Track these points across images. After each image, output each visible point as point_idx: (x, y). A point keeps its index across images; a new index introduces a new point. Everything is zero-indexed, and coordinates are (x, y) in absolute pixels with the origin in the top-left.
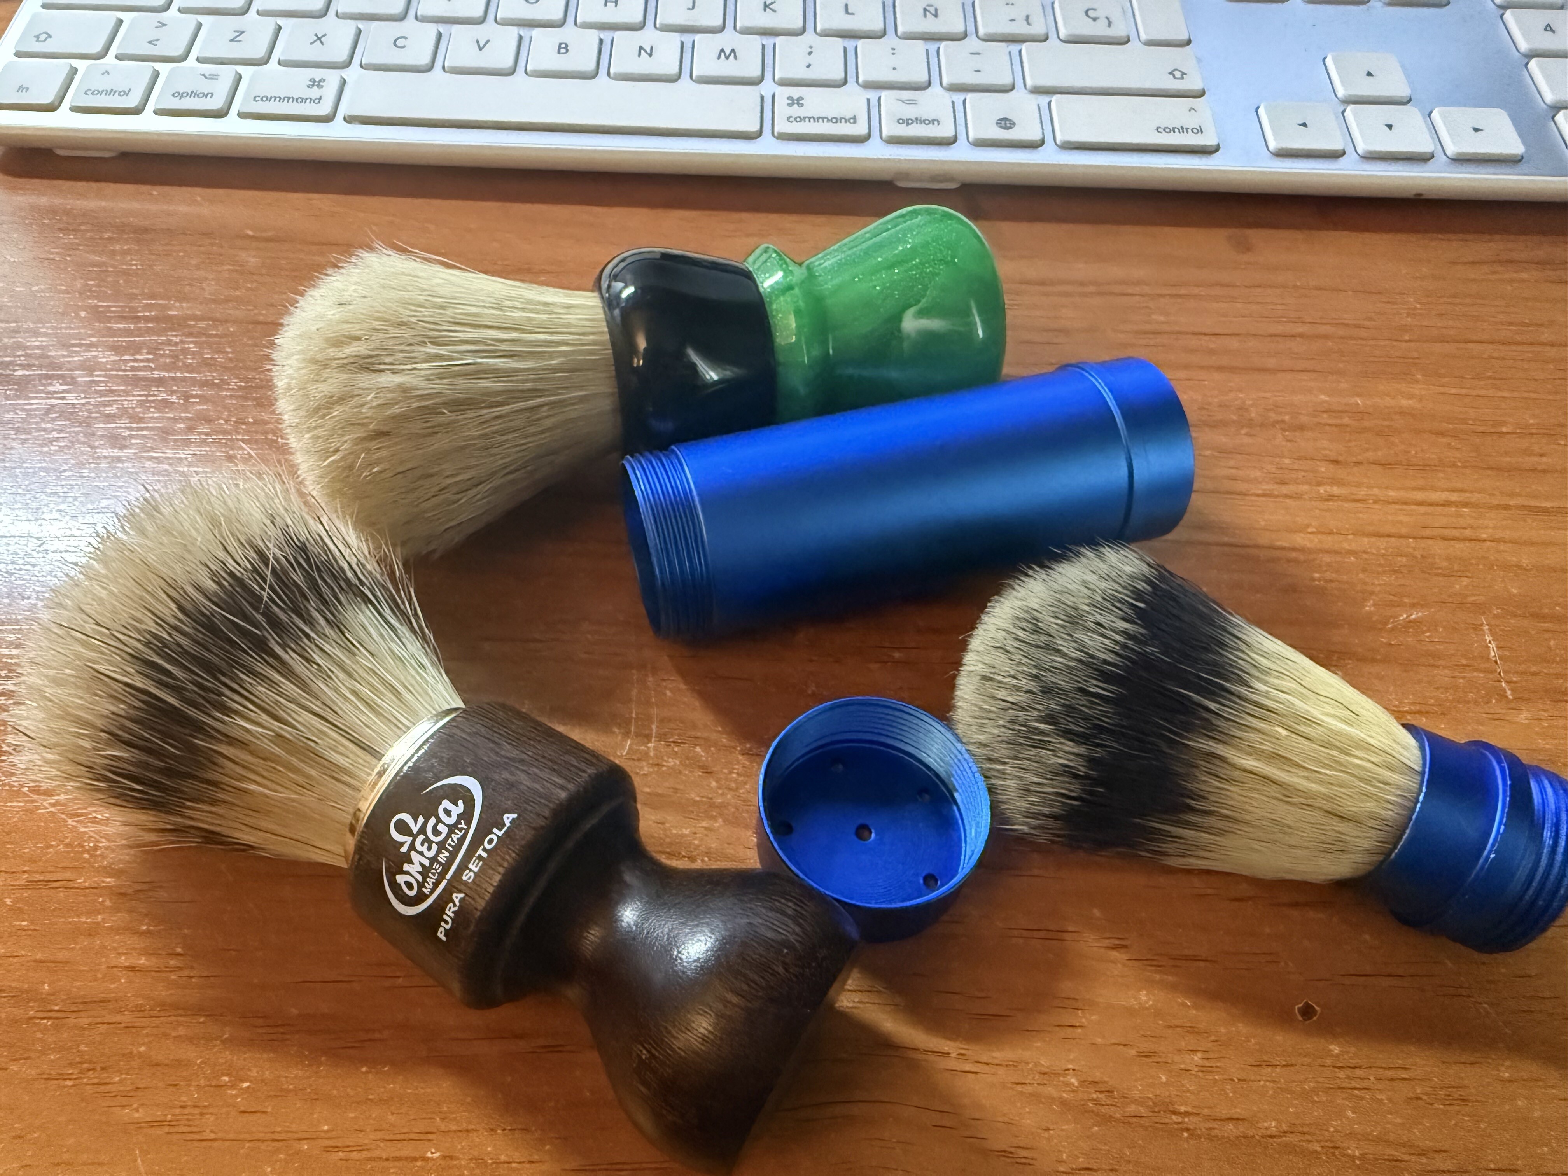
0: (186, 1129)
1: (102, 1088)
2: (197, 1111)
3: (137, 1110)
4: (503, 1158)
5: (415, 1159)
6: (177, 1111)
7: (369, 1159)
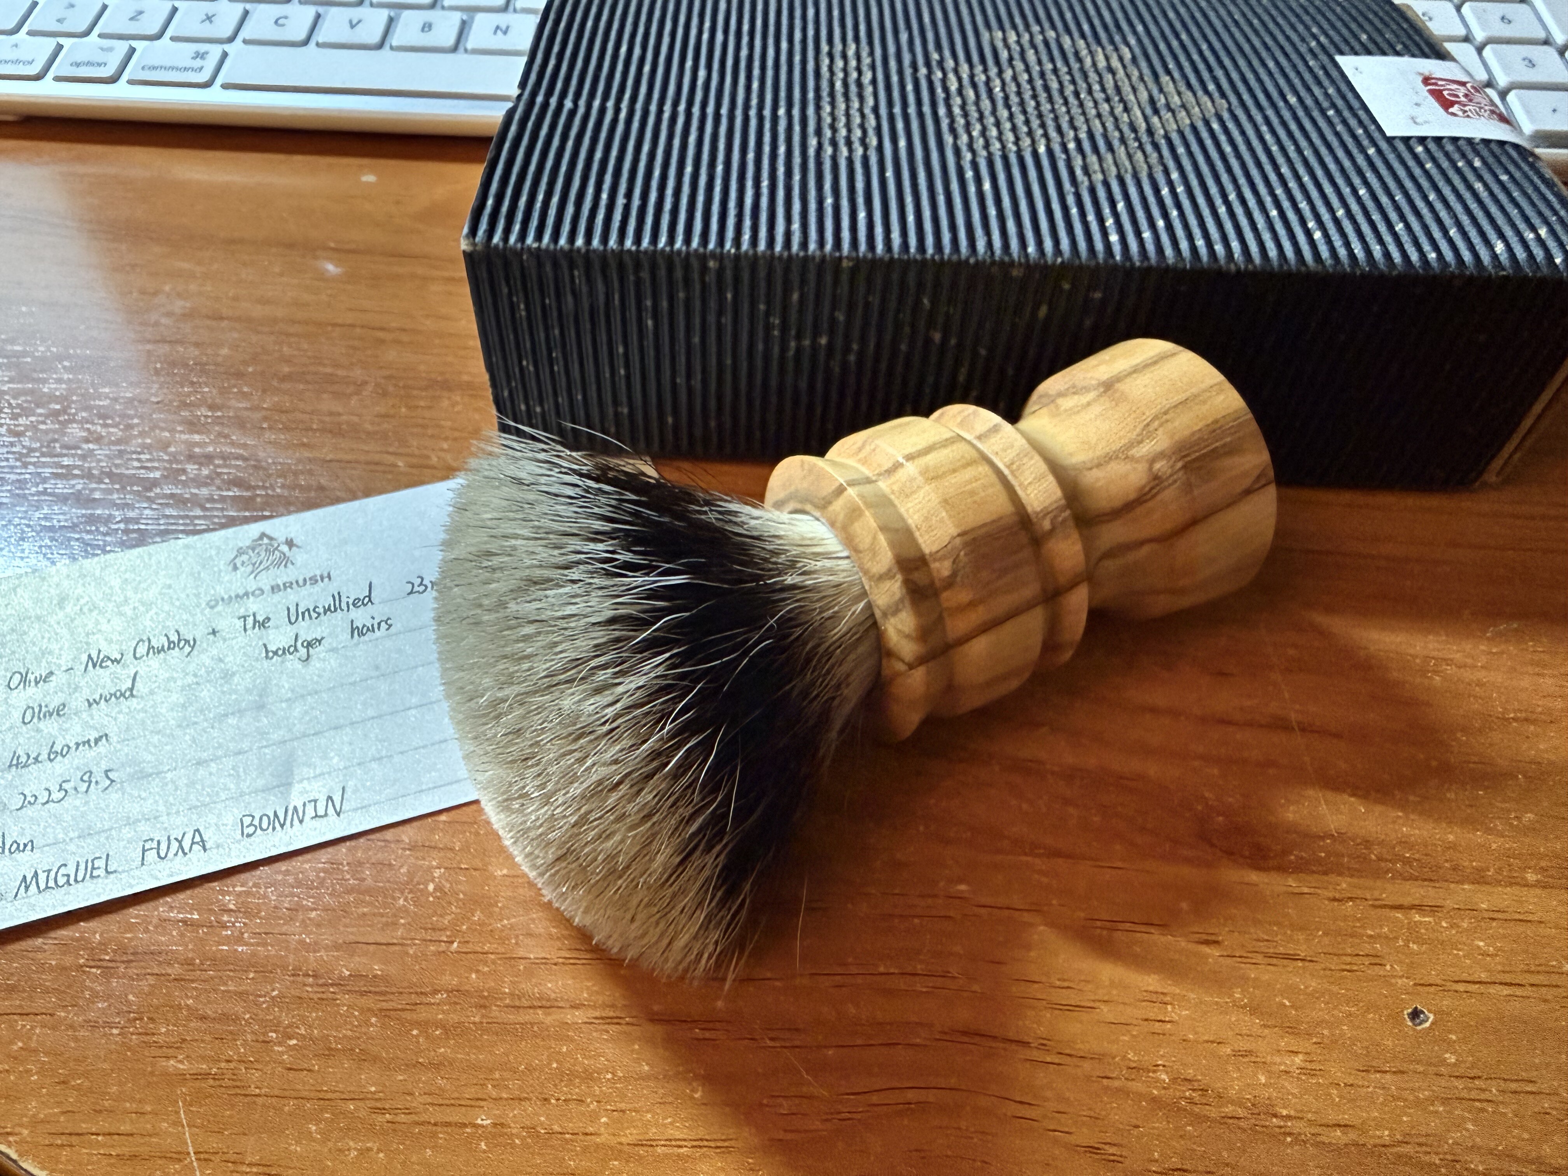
0: (231, 1083)
1: (148, 1038)
2: (242, 1066)
3: (181, 1062)
5: (465, 1125)
6: (223, 1065)
7: (417, 1123)
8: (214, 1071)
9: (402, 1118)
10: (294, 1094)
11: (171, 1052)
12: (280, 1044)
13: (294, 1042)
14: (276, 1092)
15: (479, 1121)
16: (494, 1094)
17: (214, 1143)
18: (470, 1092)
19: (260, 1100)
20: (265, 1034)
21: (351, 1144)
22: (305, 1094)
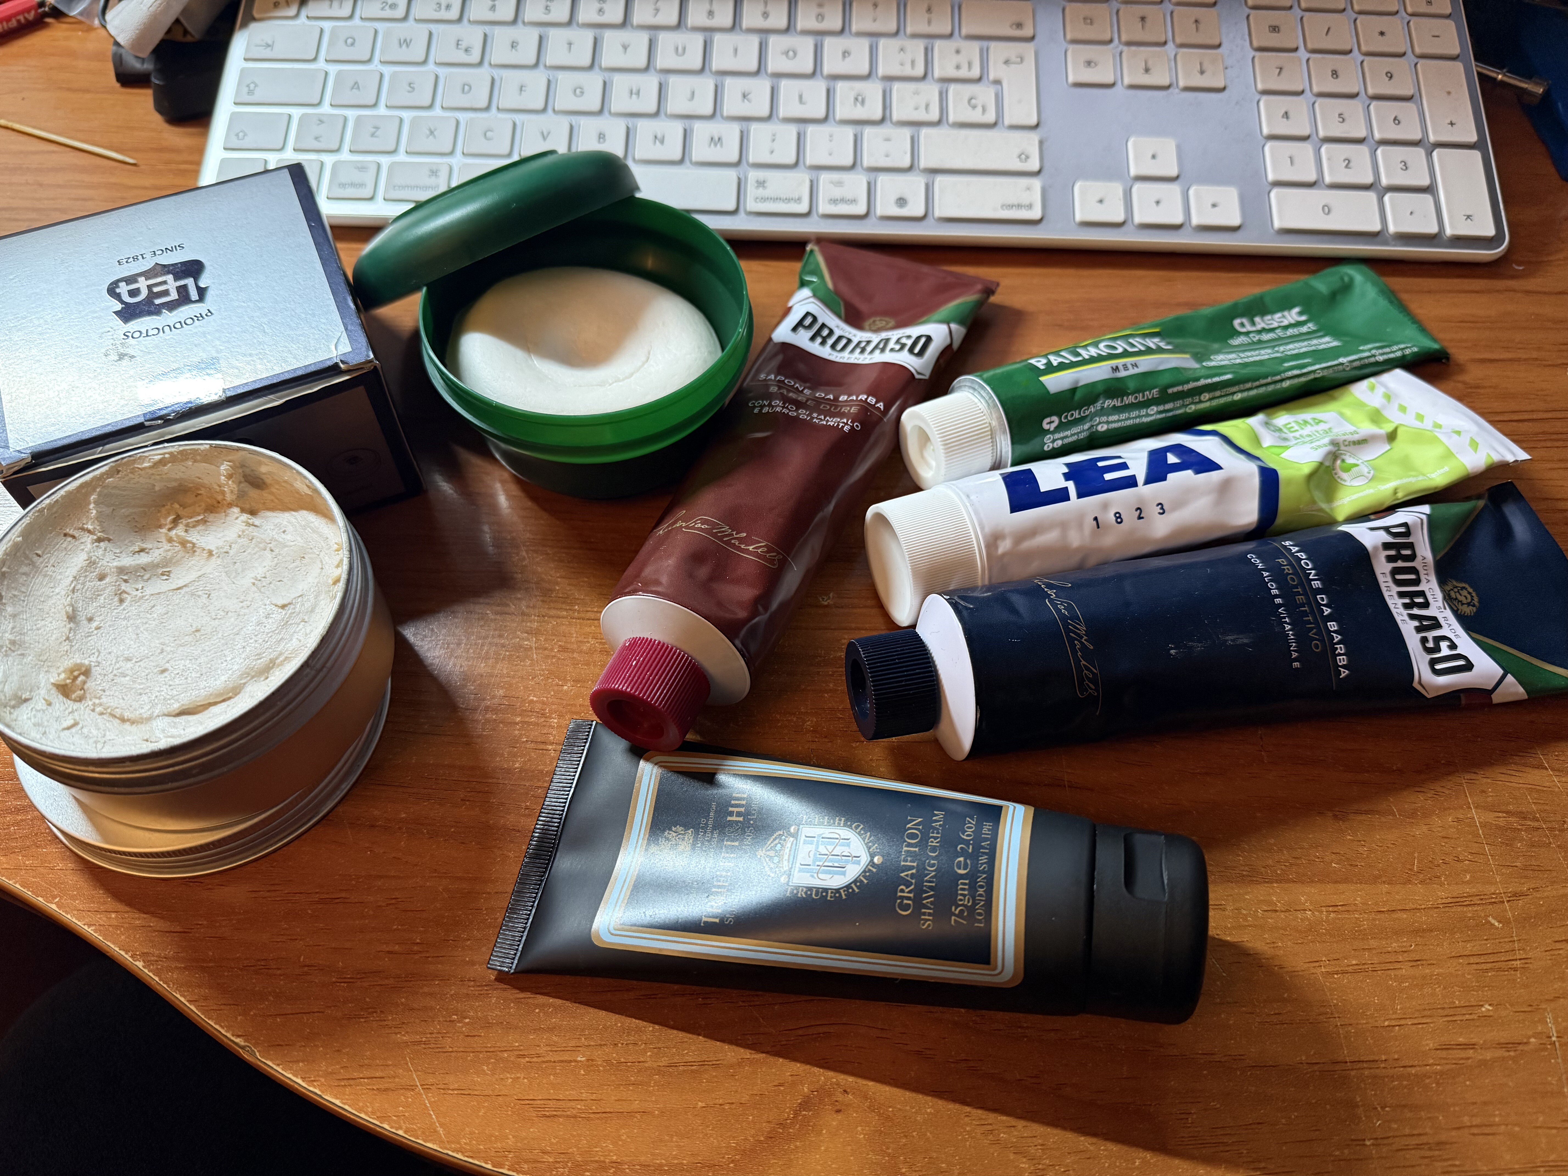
0: (433, 1046)
1: (381, 1023)
2: (439, 1036)
3: (404, 1035)
4: (622, 1060)
5: (571, 1061)
6: (429, 1036)
7: (544, 1062)
8: (424, 1039)
9: (535, 1060)
10: (471, 1049)
11: (397, 1030)
12: (459, 1022)
13: (467, 1020)
14: (461, 1049)
15: (579, 1059)
16: (586, 1044)
17: (431, 1080)
18: (573, 1043)
19: (453, 1054)
20: (450, 1017)
21: (508, 1075)
22: (479, 1049)
